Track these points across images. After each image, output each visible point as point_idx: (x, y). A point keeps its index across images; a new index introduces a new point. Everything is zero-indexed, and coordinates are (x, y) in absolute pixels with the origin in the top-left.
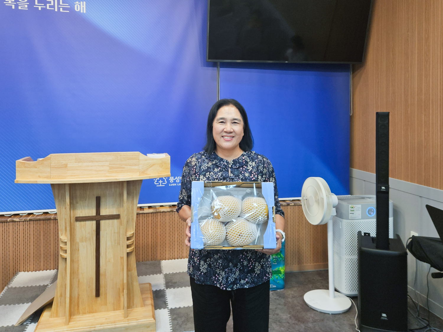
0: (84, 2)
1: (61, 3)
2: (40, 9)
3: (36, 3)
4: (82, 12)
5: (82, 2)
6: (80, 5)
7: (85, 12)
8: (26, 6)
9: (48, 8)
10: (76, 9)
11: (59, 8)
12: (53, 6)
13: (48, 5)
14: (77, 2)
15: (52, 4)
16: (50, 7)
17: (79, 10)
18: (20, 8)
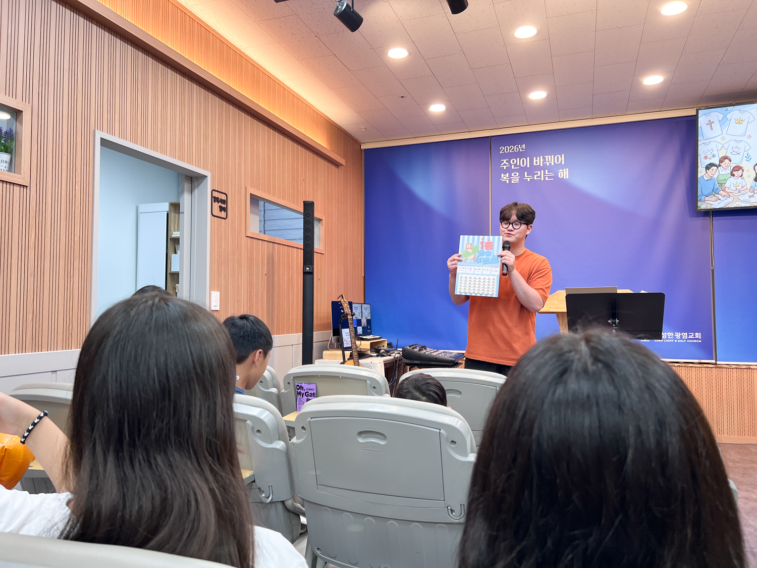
0: (567, 169)
1: (547, 173)
2: (529, 180)
3: (526, 176)
4: (565, 178)
5: (565, 169)
6: (563, 172)
7: (567, 178)
8: (518, 180)
9: (535, 178)
10: (560, 177)
11: (545, 177)
12: (540, 177)
13: (535, 176)
14: (561, 170)
15: (539, 175)
16: (537, 177)
17: (562, 177)
18: (512, 182)
